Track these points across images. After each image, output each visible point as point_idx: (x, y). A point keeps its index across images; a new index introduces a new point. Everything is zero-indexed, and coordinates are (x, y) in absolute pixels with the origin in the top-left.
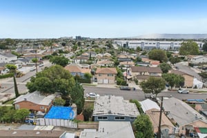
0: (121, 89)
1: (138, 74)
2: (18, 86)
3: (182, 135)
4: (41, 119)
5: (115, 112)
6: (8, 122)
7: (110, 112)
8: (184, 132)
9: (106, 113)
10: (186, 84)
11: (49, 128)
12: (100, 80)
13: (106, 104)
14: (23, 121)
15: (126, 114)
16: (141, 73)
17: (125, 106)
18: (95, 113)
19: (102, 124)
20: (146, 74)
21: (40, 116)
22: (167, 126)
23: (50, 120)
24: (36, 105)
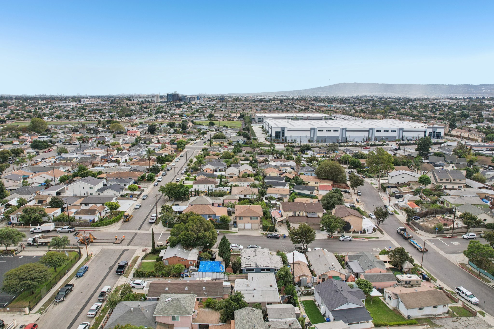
0: (268, 237)
1: (290, 214)
2: (154, 235)
3: (319, 283)
4: (195, 273)
5: (262, 264)
6: (165, 276)
7: (256, 265)
8: (321, 280)
9: (253, 266)
10: (352, 228)
11: (209, 279)
12: (240, 225)
13: (252, 257)
14: (179, 275)
15: (271, 266)
16: (295, 213)
17: (270, 259)
18: (243, 266)
19: (250, 275)
20: (301, 214)
21: (193, 271)
22: (306, 276)
23: (204, 273)
24: (185, 260)
